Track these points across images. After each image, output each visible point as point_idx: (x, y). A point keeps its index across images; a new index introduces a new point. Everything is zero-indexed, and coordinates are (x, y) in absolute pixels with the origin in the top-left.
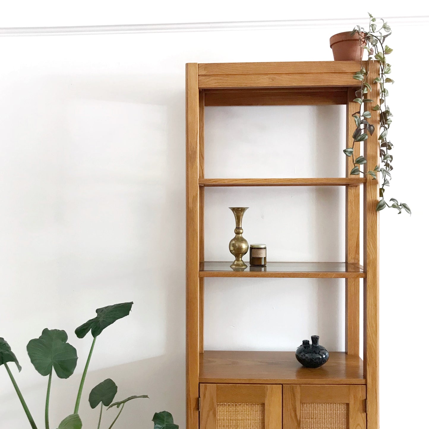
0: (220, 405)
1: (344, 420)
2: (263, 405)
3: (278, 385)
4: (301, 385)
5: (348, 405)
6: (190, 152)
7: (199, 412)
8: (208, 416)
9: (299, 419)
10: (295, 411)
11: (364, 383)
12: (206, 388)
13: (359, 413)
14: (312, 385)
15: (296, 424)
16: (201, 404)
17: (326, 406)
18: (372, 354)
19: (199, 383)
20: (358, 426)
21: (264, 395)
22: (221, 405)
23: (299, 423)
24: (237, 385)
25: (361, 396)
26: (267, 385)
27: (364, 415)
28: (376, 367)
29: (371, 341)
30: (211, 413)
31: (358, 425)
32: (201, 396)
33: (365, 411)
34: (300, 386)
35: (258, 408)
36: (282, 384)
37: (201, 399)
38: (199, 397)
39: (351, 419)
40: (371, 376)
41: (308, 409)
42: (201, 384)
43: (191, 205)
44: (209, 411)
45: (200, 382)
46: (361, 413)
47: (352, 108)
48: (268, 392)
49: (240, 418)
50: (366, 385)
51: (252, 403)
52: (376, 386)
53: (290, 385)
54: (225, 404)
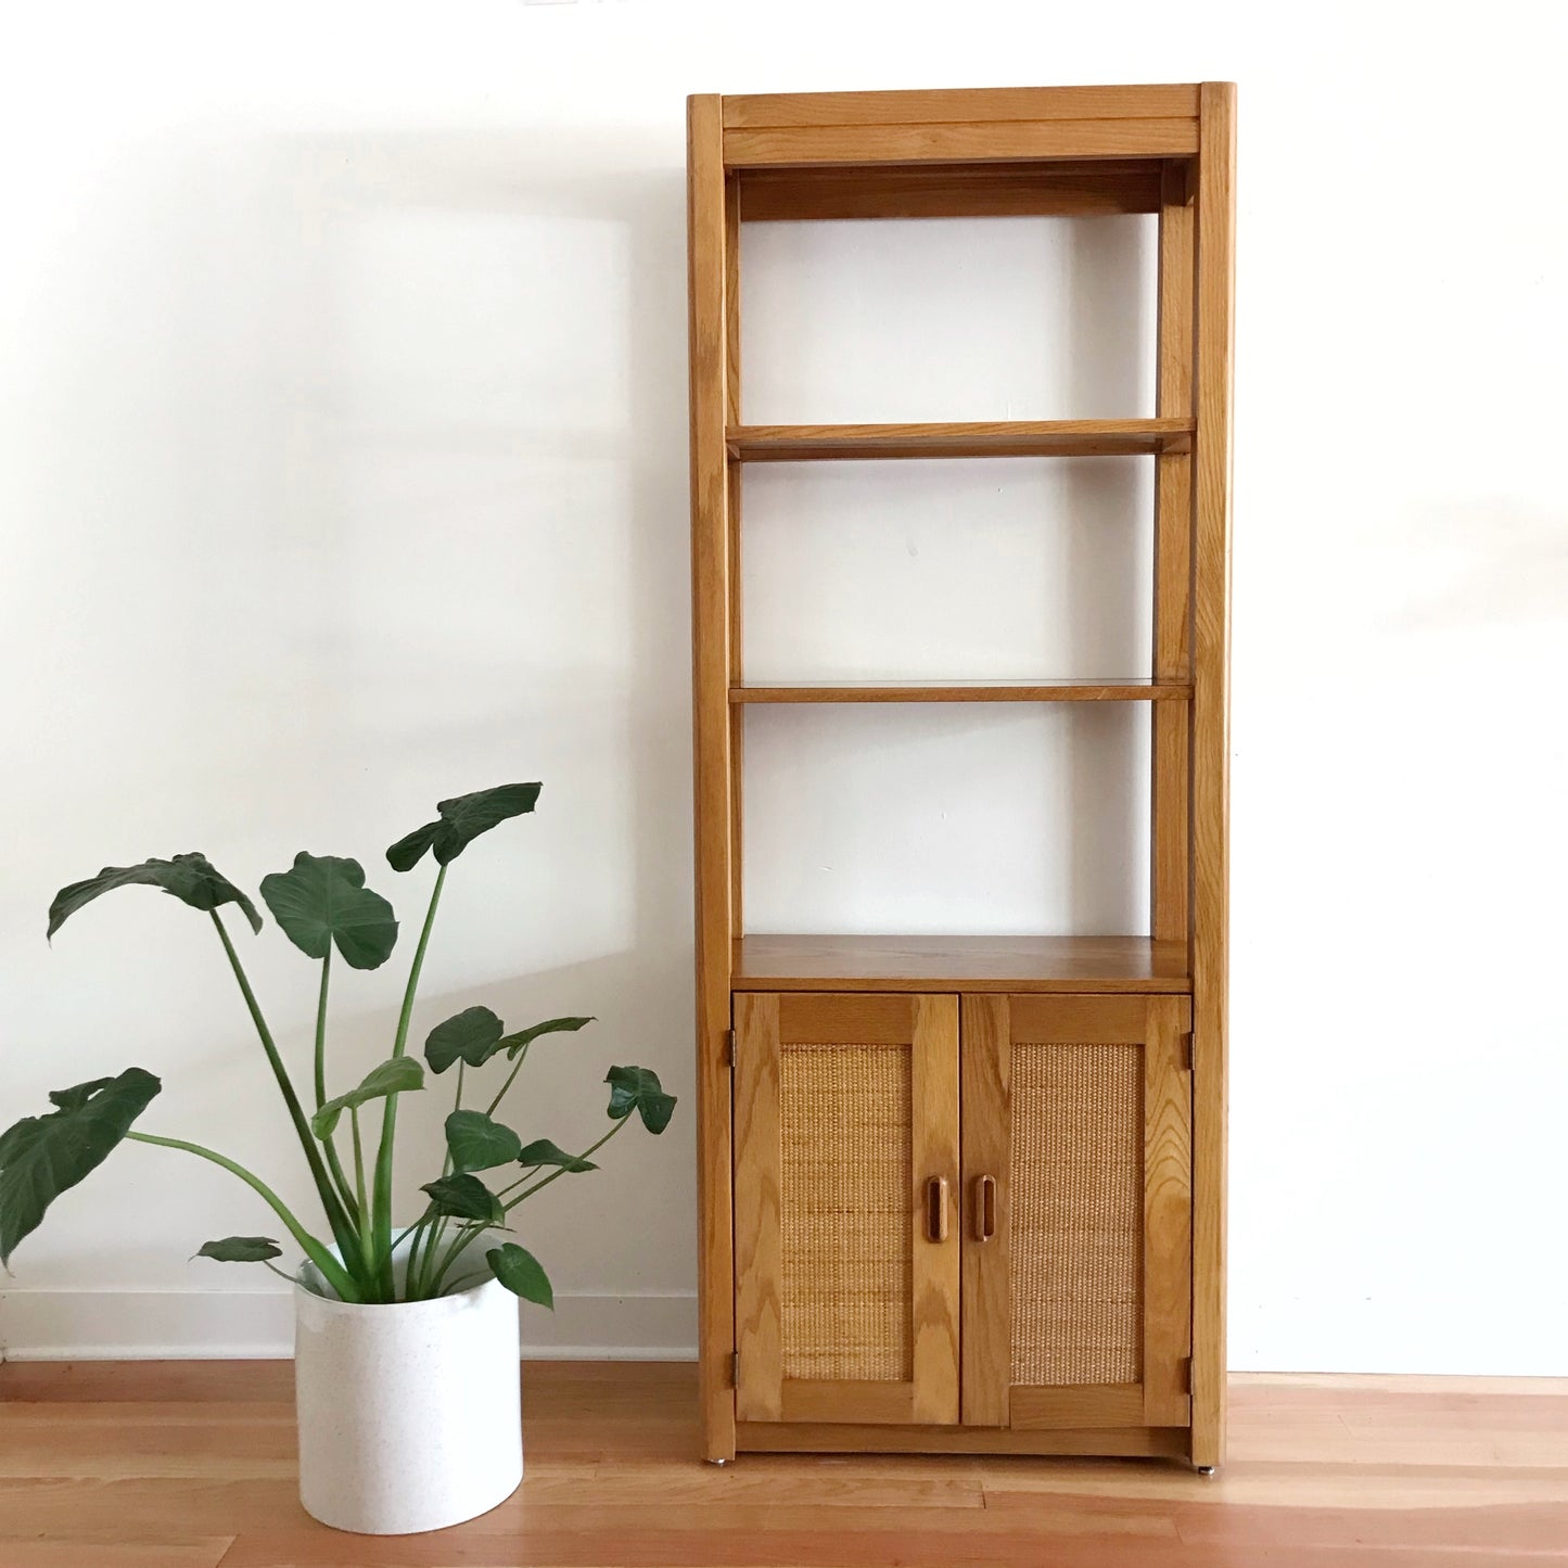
0: (789, 1053)
1: (1130, 1091)
2: (907, 1049)
3: (953, 996)
4: (1011, 994)
5: (1141, 1048)
6: (700, 349)
7: (733, 1069)
8: (757, 1082)
9: (1005, 1084)
10: (995, 1066)
11: (1185, 990)
12: (750, 1006)
13: (1173, 1075)
14: (1041, 995)
15: (998, 1101)
16: (737, 1048)
17: (1082, 1052)
18: (1208, 909)
19: (732, 992)
20: (1170, 1108)
21: (907, 1021)
22: (792, 1051)
23: (1006, 1099)
24: (837, 994)
25: (1178, 1025)
26: (917, 995)
27: (1185, 1076)
29: (1204, 872)
30: (765, 1072)
31: (1169, 1102)
32: (739, 1024)
33: (1188, 1063)
34: (1009, 996)
35: (894, 1058)
36: (959, 993)
37: (737, 1037)
38: (732, 1028)
39: (1151, 1088)
40: (1205, 970)
41: (1034, 1060)
42: (736, 994)
43: (704, 500)
44: (759, 1069)
45: (735, 988)
46: (1177, 1071)
47: (1173, 224)
48: (923, 1012)
49: (845, 1086)
50: (1192, 993)
51: (879, 1045)
52: (1218, 997)
53: (982, 995)
54: (804, 1047)
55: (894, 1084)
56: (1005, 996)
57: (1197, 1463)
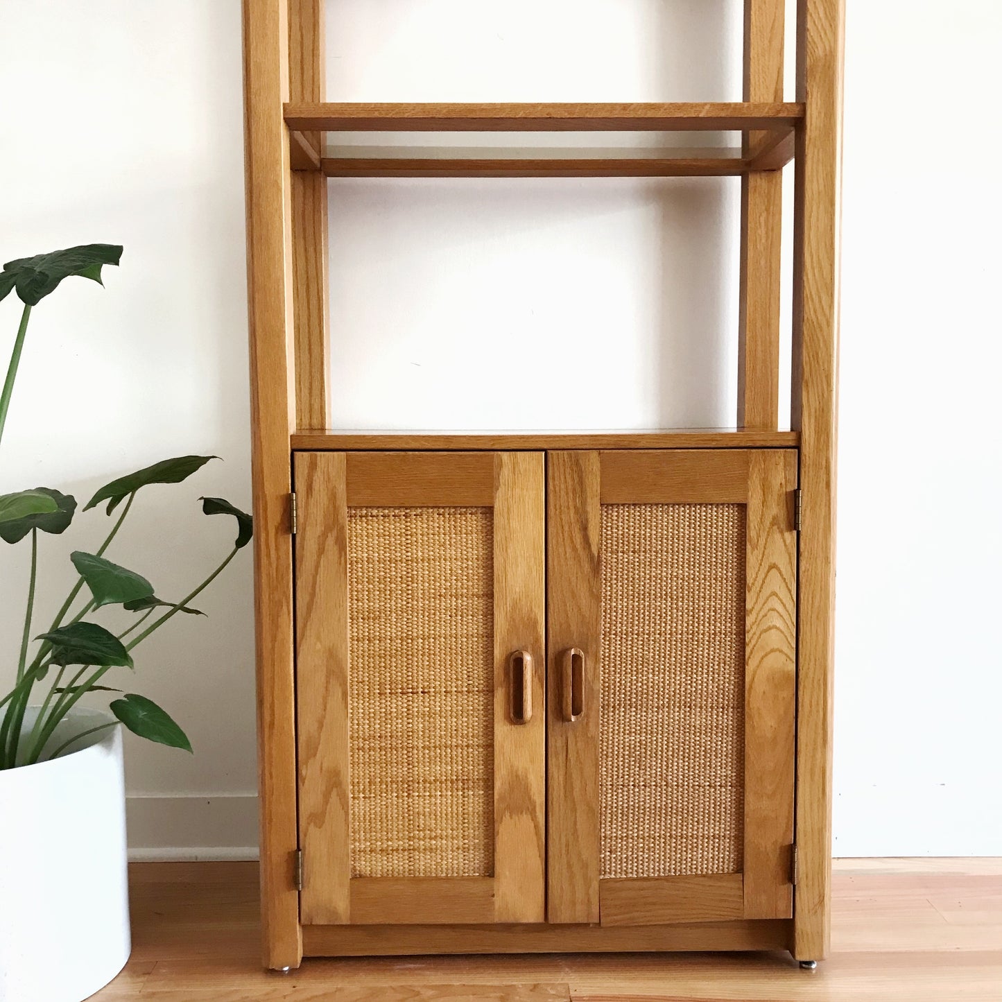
0: (358, 518)
1: (731, 554)
2: (489, 511)
3: (537, 453)
4: (602, 451)
5: (742, 508)
7: (294, 536)
8: (321, 551)
9: (595, 550)
10: (584, 529)
11: (791, 443)
12: (313, 466)
13: (777, 536)
14: (635, 451)
15: (587, 567)
16: (299, 513)
17: (678, 514)
18: (817, 354)
19: (293, 451)
20: (774, 571)
21: (490, 482)
22: (361, 517)
23: (596, 564)
24: (410, 452)
25: (783, 482)
26: (500, 453)
27: (790, 537)
28: (830, 391)
29: (815, 311)
30: (331, 541)
31: (773, 566)
32: (301, 486)
33: (793, 524)
34: (600, 453)
35: (473, 522)
36: (545, 450)
37: (300, 497)
38: (293, 490)
39: (753, 549)
40: (813, 420)
41: (625, 522)
42: (298, 454)
44: (324, 535)
45: (295, 447)
46: (781, 532)
48: (506, 473)
49: (420, 554)
50: (798, 447)
51: (458, 508)
52: (828, 449)
53: (570, 451)
54: (375, 512)
55: (475, 551)
56: (595, 453)
57: (799, 958)
